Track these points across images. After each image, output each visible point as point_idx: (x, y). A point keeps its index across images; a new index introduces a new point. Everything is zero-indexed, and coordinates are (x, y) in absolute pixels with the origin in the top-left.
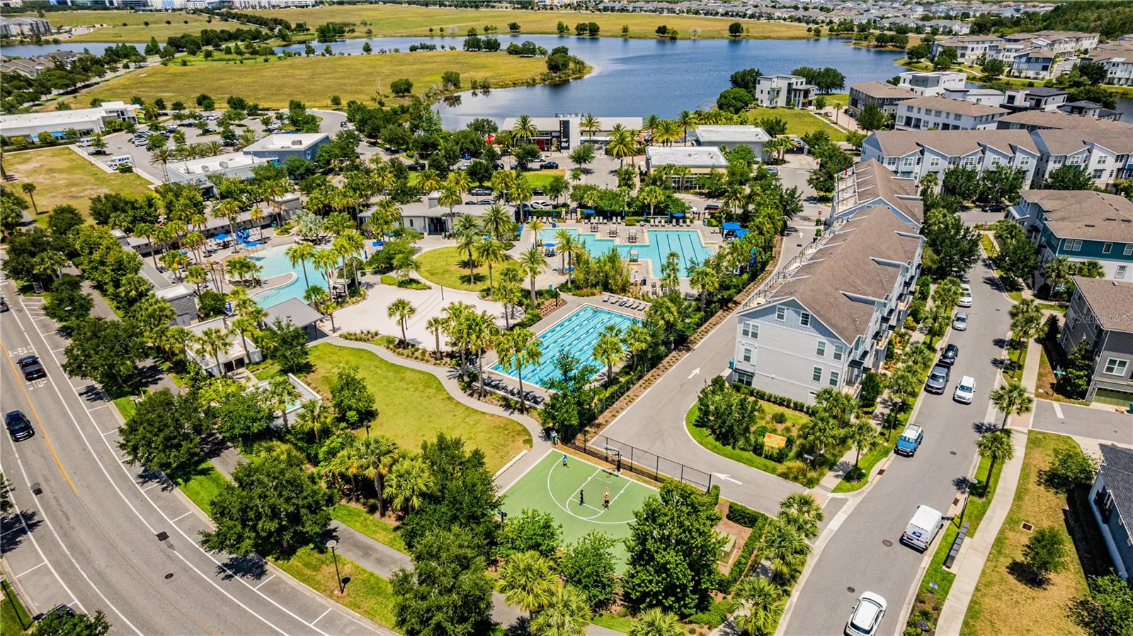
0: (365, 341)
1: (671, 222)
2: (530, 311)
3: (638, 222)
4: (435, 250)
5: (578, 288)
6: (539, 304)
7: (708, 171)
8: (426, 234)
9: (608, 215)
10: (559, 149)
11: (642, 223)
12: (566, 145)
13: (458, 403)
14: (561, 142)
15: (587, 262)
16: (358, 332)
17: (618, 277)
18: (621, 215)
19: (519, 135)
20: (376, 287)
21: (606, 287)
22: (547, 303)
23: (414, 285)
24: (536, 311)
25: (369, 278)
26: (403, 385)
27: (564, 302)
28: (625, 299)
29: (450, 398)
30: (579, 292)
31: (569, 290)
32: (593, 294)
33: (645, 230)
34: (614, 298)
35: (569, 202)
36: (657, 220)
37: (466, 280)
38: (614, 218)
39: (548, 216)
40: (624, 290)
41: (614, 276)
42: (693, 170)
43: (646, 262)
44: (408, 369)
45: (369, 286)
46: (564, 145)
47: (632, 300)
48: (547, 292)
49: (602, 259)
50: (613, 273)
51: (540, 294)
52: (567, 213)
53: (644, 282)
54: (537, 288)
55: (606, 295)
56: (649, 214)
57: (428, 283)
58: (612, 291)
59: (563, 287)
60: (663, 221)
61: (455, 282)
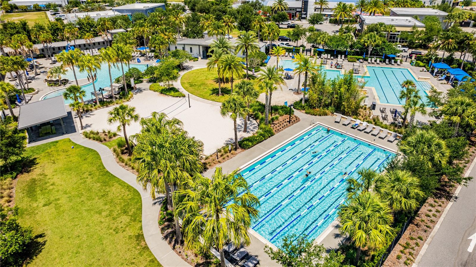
0: (101, 141)
1: (384, 61)
2: (263, 126)
3: (358, 60)
4: (201, 69)
5: (312, 107)
6: (273, 120)
7: (409, 29)
8: (200, 58)
9: (334, 54)
10: (301, 18)
11: (361, 60)
12: (305, 16)
13: (146, 248)
14: (302, 14)
15: (323, 84)
16: (100, 131)
17: (352, 99)
18: (345, 54)
19: (276, 9)
20: (144, 92)
21: (339, 109)
22: (281, 119)
23: (172, 93)
24: (270, 126)
25: (145, 85)
26: (100, 204)
27: (297, 119)
28: (358, 122)
29: (140, 237)
30: (312, 111)
31: (303, 108)
32: (326, 114)
33: (365, 66)
34: (347, 120)
35: (305, 44)
36: (373, 60)
37: (215, 92)
38: (339, 56)
39: (289, 52)
40: (355, 113)
41: (348, 99)
42: (398, 29)
43: (371, 90)
44: (119, 181)
45: (140, 90)
46: (303, 16)
47: (365, 124)
48: (282, 108)
49: (337, 82)
50: (348, 95)
51: (275, 109)
52: (303, 51)
53: (373, 107)
54: (273, 104)
55: (338, 117)
56: (367, 54)
57: (185, 92)
58: (344, 113)
59: (297, 105)
60: (378, 60)
61: (206, 93)
